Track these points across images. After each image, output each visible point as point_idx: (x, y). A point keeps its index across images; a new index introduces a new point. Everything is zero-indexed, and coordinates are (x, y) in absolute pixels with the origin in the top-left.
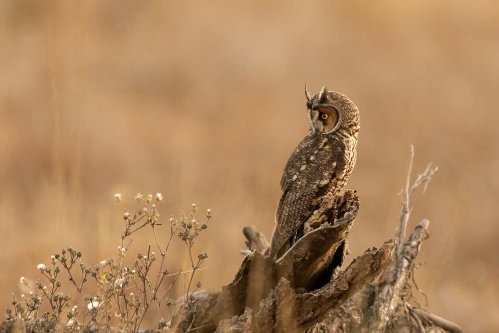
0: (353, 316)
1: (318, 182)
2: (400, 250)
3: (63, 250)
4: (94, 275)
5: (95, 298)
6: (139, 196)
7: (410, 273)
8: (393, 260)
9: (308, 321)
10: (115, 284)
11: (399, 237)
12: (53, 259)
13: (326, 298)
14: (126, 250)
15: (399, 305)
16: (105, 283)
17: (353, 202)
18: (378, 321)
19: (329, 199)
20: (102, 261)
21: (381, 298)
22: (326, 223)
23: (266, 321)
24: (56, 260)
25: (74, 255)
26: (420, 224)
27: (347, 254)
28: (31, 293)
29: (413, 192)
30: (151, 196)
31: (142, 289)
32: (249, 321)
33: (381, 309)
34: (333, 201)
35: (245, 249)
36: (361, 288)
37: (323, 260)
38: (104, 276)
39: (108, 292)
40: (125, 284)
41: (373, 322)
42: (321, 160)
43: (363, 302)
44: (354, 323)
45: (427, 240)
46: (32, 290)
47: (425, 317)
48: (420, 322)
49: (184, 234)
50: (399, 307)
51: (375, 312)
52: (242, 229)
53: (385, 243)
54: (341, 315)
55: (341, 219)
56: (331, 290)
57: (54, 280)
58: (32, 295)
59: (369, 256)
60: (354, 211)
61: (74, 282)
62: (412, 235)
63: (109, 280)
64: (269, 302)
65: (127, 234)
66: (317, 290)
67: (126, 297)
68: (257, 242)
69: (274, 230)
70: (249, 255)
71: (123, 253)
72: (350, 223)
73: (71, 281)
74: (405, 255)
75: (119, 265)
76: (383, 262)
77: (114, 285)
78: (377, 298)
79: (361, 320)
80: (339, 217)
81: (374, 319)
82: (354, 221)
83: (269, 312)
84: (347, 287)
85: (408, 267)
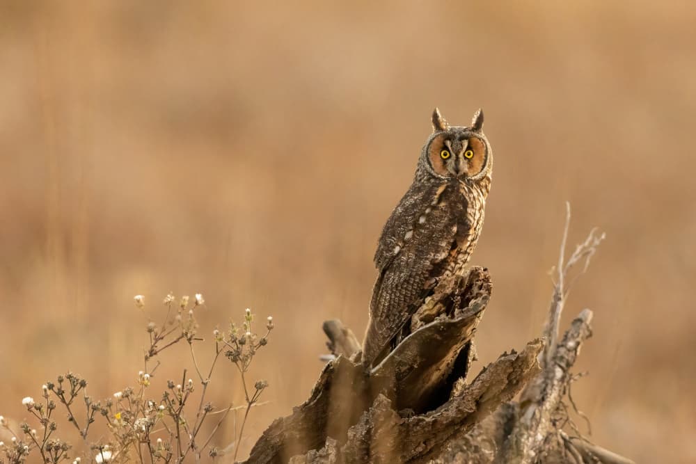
0: (483, 450)
1: (432, 256)
2: (550, 355)
3: (60, 377)
4: (105, 413)
5: (107, 446)
6: (170, 298)
7: (565, 388)
8: (540, 368)
9: (418, 458)
10: (136, 426)
11: (550, 335)
12: (45, 390)
13: (443, 424)
14: (151, 376)
15: (550, 434)
16: (121, 425)
17: (482, 284)
18: (520, 457)
19: (448, 281)
20: (116, 392)
21: (522, 424)
22: (443, 316)
23: (357, 458)
24: (49, 392)
25: (75, 384)
26: (580, 316)
27: (474, 359)
28: (14, 439)
29: (569, 270)
30: (187, 298)
31: (175, 432)
32: (332, 457)
33: (523, 440)
34: (453, 283)
35: (327, 354)
36: (493, 409)
37: (438, 369)
38: (120, 414)
39: (125, 438)
40: (149, 426)
41: (512, 459)
42: (435, 224)
43: (497, 429)
44: (483, 460)
45: (590, 339)
46: (15, 436)
47: (587, 451)
48: (580, 458)
49: (234, 352)
50: (550, 437)
51: (514, 443)
52: (321, 324)
53: (528, 344)
54: (465, 448)
55: (465, 309)
56: (450, 411)
57: (46, 420)
58: (14, 442)
59: (506, 362)
60: (483, 299)
61: (75, 423)
62: (567, 333)
63: (126, 420)
64: (361, 430)
65: (152, 353)
66: (430, 412)
67: (151, 445)
68: (344, 343)
69: (368, 327)
70: (331, 363)
71: (146, 381)
72: (478, 315)
73: (72, 422)
74: (558, 362)
75: (141, 399)
76: (526, 371)
77: (133, 427)
78: (517, 424)
79: (494, 456)
80: (461, 307)
81: (513, 453)
82: (483, 312)
83: (361, 445)
84: (474, 408)
85: (562, 379)
